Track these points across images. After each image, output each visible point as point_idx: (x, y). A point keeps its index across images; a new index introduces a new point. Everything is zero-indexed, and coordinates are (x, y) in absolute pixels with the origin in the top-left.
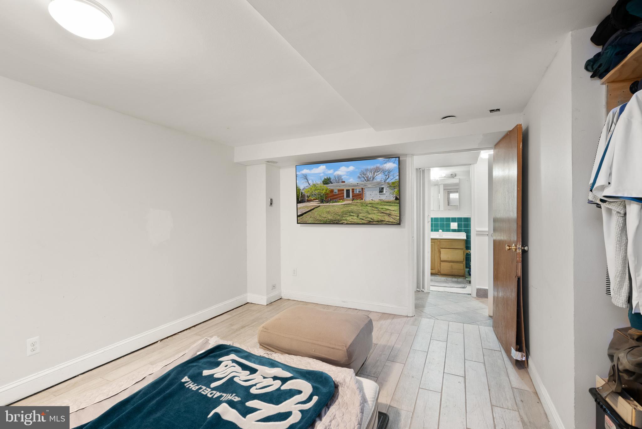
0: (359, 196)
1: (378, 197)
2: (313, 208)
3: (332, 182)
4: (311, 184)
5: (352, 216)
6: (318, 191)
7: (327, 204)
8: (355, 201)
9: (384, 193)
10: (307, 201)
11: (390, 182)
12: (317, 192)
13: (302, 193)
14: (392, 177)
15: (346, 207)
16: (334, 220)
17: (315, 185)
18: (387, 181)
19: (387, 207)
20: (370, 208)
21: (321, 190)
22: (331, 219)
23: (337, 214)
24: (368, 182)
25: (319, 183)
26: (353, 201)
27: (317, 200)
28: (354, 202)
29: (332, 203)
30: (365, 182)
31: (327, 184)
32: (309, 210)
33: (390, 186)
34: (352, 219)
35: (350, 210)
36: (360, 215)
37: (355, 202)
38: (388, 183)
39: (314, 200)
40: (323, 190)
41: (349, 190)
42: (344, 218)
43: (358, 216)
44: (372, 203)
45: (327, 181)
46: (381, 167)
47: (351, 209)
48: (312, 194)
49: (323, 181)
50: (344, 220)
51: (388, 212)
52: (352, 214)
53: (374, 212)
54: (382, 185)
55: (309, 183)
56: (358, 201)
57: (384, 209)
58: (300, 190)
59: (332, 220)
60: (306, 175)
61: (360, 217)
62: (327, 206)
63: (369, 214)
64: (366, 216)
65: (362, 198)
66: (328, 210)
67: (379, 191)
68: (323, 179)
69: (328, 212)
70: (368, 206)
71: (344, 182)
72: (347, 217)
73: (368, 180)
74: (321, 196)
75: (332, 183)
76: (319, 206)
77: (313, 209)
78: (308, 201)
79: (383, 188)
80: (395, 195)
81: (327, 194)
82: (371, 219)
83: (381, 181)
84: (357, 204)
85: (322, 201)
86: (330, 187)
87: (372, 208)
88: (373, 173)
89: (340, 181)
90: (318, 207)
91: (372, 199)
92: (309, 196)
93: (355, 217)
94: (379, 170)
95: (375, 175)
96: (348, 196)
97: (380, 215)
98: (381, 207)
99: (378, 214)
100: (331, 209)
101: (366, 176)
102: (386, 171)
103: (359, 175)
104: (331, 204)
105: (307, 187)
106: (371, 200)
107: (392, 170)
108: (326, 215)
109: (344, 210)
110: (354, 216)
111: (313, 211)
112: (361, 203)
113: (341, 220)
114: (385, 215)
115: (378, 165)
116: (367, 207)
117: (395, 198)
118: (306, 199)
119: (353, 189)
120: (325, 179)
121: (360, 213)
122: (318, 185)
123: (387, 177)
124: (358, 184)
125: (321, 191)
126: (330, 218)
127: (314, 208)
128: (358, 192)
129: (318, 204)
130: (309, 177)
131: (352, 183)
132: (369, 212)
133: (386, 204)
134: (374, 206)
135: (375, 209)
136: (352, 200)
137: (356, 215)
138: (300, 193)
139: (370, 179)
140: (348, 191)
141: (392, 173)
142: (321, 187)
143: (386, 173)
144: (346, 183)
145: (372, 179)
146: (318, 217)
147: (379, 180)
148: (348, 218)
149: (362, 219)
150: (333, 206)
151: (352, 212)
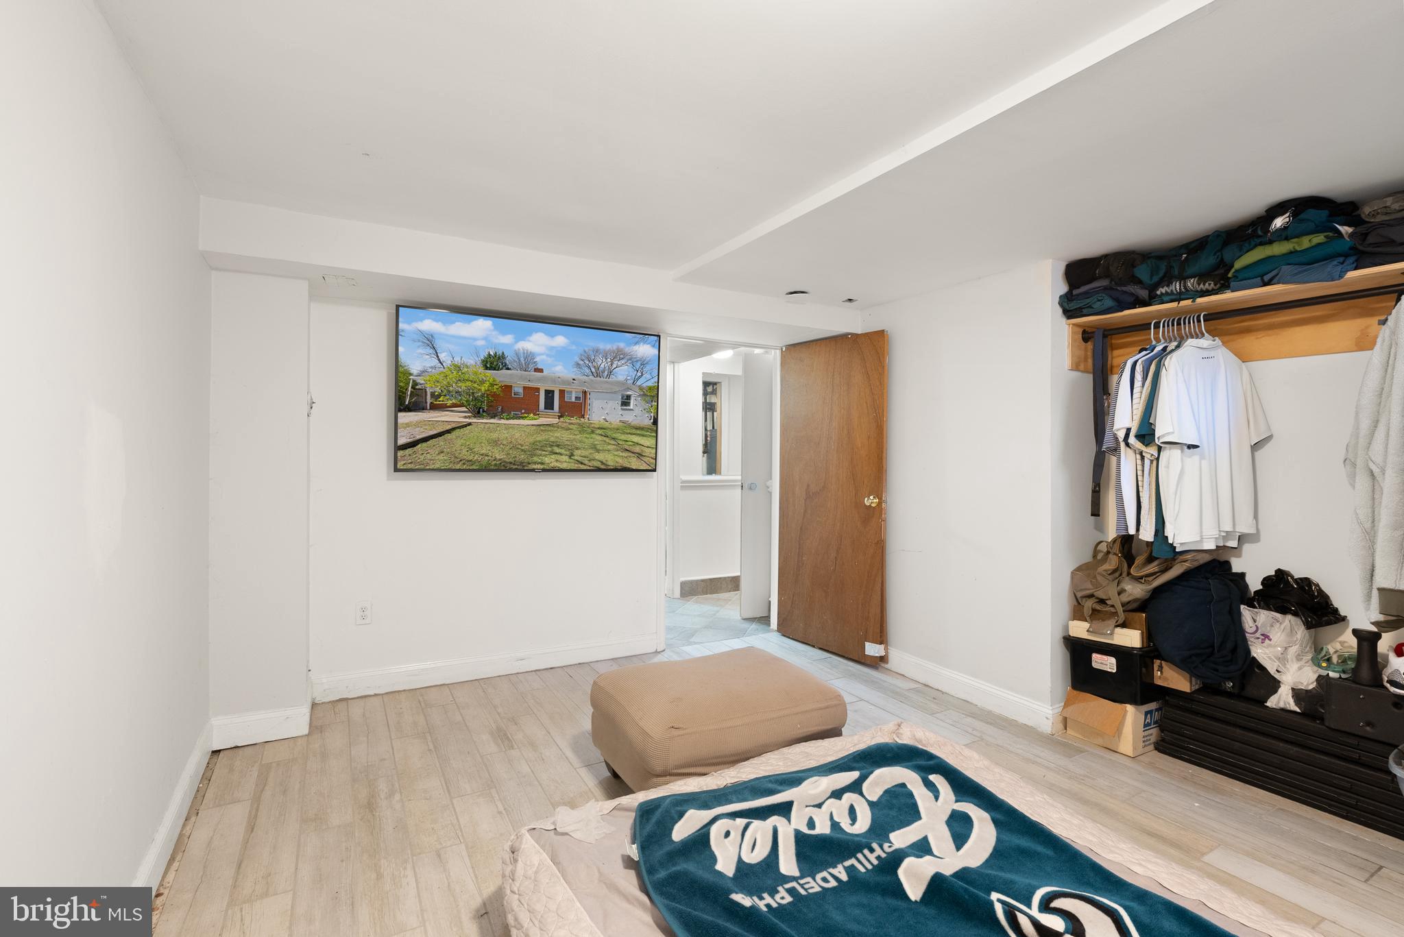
0: (575, 408)
1: (618, 414)
2: (449, 427)
3: (509, 367)
4: (448, 362)
5: (556, 453)
6: (469, 384)
7: (492, 421)
8: (567, 419)
9: (631, 407)
10: (431, 409)
11: (644, 385)
12: (463, 386)
13: (415, 384)
14: (647, 376)
15: (542, 430)
16: (511, 463)
17: (458, 368)
18: (639, 383)
19: (636, 439)
20: (599, 438)
21: (475, 382)
22: (500, 460)
23: (520, 447)
24: (598, 378)
25: (471, 362)
26: (562, 419)
27: (464, 409)
28: (563, 422)
29: (507, 419)
30: (591, 377)
31: (495, 369)
32: (435, 432)
33: (644, 395)
34: (557, 461)
35: (552, 439)
36: (577, 452)
37: (566, 422)
38: (641, 388)
39: (454, 405)
40: (483, 382)
41: (553, 391)
42: (535, 459)
43: (571, 456)
44: (604, 426)
45: (494, 362)
46: (627, 350)
47: (557, 437)
48: (449, 391)
49: (483, 361)
50: (535, 463)
51: (637, 449)
52: (557, 450)
53: (610, 447)
54: (628, 389)
55: (439, 360)
56: (574, 420)
57: (630, 443)
58: (411, 374)
59: (505, 462)
60: (432, 336)
61: (576, 458)
62: (491, 425)
63: (598, 451)
64: (591, 457)
65: (584, 415)
66: (494, 436)
67: (620, 403)
68: (483, 355)
69: (495, 443)
70: (596, 434)
71: (541, 371)
72: (545, 456)
73: (598, 375)
74: (476, 399)
75: (508, 369)
76: (470, 424)
77: (449, 431)
78: (434, 407)
79: (629, 397)
80: (652, 415)
81: (494, 395)
82: (602, 462)
83: (627, 380)
84: (571, 427)
85: (478, 413)
86: (502, 376)
87: (605, 438)
88: (609, 360)
89: (531, 367)
90: (465, 426)
91: (605, 419)
92: (439, 396)
93: (565, 458)
94: (622, 356)
95: (615, 366)
96: (549, 405)
97: (621, 454)
98: (623, 437)
99: (616, 453)
100: (504, 435)
101: (595, 364)
102: (637, 361)
103: (577, 359)
104: (503, 421)
105: (432, 367)
106: (602, 421)
107: (650, 361)
108: (488, 448)
109: (538, 439)
110: (561, 454)
111: (448, 436)
112: (579, 424)
113: (529, 464)
114: (630, 454)
115: (622, 345)
116: (593, 436)
117: (652, 421)
118: (429, 400)
119: (562, 392)
120: (489, 355)
121: (577, 449)
122: (467, 367)
123: (639, 374)
124: (574, 380)
125: (476, 385)
126: (498, 457)
127: (454, 429)
128: (573, 400)
129: (465, 417)
130: (439, 344)
131: (560, 375)
132: (598, 447)
133: (634, 431)
134: (609, 433)
135: (613, 442)
136: (560, 417)
137: (568, 453)
138: (408, 383)
139: (603, 372)
140: (549, 394)
141: (648, 368)
142: (475, 373)
143: (638, 365)
144: (545, 372)
145: (606, 373)
146: (464, 452)
147: (621, 378)
148: (547, 460)
149: (582, 463)
150: (507, 427)
151: (558, 446)
